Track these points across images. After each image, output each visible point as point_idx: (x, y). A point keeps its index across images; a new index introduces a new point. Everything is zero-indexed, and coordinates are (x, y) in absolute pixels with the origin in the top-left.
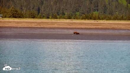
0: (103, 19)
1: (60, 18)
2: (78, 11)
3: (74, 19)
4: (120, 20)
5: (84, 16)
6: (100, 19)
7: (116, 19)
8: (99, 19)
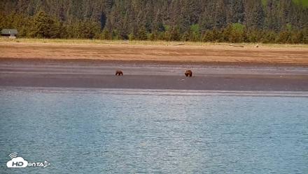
0: (255, 41)
1: (153, 39)
2: (196, 22)
3: (187, 40)
4: (295, 43)
5: (211, 33)
6: (249, 42)
7: (285, 39)
8: (246, 40)
